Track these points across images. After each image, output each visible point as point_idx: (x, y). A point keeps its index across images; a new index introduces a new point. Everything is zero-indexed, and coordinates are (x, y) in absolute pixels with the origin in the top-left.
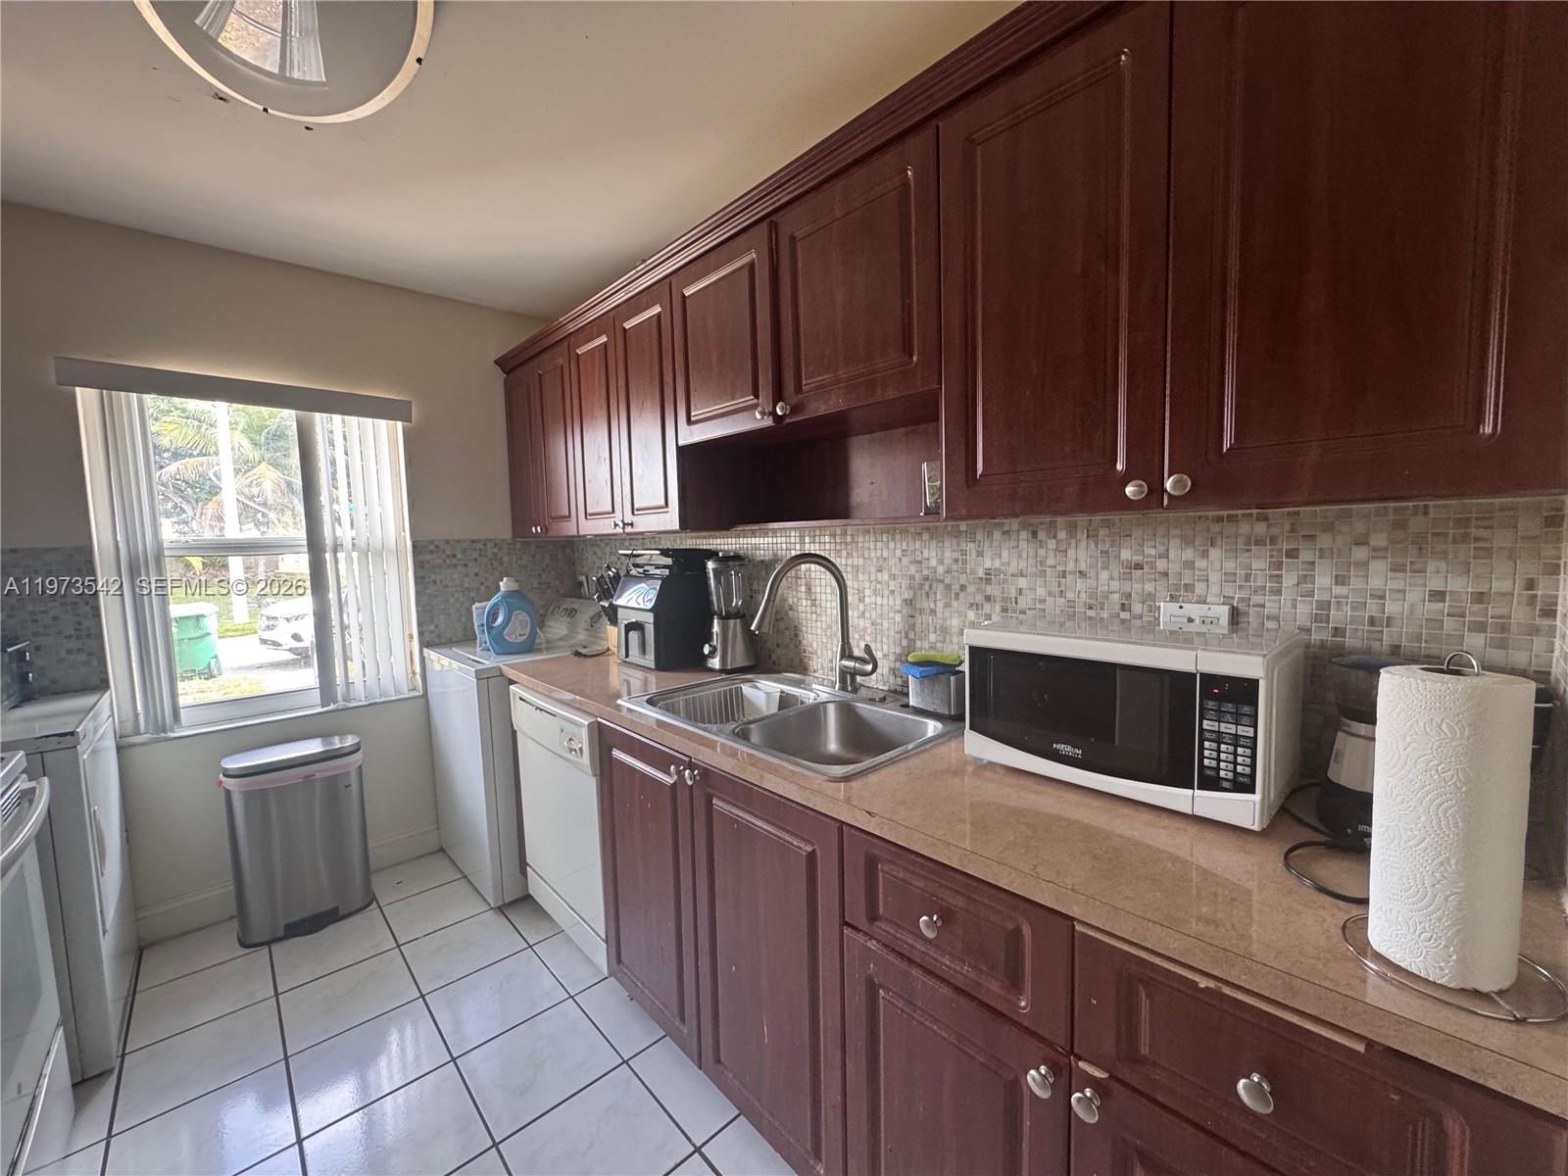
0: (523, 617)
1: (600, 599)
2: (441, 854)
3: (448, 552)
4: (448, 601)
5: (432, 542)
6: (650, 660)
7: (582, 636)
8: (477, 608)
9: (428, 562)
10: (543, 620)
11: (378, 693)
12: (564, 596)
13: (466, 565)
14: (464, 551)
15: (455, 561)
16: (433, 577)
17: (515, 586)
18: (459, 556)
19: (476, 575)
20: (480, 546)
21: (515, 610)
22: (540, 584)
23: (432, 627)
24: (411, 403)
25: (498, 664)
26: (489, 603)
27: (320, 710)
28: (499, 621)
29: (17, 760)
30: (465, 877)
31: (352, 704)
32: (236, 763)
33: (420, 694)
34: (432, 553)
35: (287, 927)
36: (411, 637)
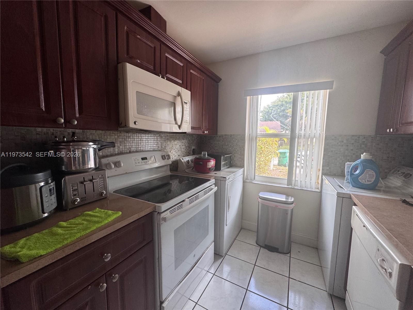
0: (372, 173)
2: (316, 250)
3: (340, 140)
4: (336, 159)
5: (333, 136)
8: (347, 164)
9: (331, 143)
10: (387, 175)
11: (304, 186)
14: (347, 140)
15: (343, 144)
16: (332, 149)
17: (369, 158)
18: (345, 142)
20: (356, 138)
21: (368, 168)
22: (388, 157)
23: (328, 168)
24: (333, 81)
25: (351, 193)
26: (354, 164)
27: (286, 186)
28: (357, 172)
29: (213, 181)
30: (321, 267)
31: (296, 188)
32: (262, 195)
33: (319, 191)
34: (333, 140)
35: (266, 245)
36: (319, 170)
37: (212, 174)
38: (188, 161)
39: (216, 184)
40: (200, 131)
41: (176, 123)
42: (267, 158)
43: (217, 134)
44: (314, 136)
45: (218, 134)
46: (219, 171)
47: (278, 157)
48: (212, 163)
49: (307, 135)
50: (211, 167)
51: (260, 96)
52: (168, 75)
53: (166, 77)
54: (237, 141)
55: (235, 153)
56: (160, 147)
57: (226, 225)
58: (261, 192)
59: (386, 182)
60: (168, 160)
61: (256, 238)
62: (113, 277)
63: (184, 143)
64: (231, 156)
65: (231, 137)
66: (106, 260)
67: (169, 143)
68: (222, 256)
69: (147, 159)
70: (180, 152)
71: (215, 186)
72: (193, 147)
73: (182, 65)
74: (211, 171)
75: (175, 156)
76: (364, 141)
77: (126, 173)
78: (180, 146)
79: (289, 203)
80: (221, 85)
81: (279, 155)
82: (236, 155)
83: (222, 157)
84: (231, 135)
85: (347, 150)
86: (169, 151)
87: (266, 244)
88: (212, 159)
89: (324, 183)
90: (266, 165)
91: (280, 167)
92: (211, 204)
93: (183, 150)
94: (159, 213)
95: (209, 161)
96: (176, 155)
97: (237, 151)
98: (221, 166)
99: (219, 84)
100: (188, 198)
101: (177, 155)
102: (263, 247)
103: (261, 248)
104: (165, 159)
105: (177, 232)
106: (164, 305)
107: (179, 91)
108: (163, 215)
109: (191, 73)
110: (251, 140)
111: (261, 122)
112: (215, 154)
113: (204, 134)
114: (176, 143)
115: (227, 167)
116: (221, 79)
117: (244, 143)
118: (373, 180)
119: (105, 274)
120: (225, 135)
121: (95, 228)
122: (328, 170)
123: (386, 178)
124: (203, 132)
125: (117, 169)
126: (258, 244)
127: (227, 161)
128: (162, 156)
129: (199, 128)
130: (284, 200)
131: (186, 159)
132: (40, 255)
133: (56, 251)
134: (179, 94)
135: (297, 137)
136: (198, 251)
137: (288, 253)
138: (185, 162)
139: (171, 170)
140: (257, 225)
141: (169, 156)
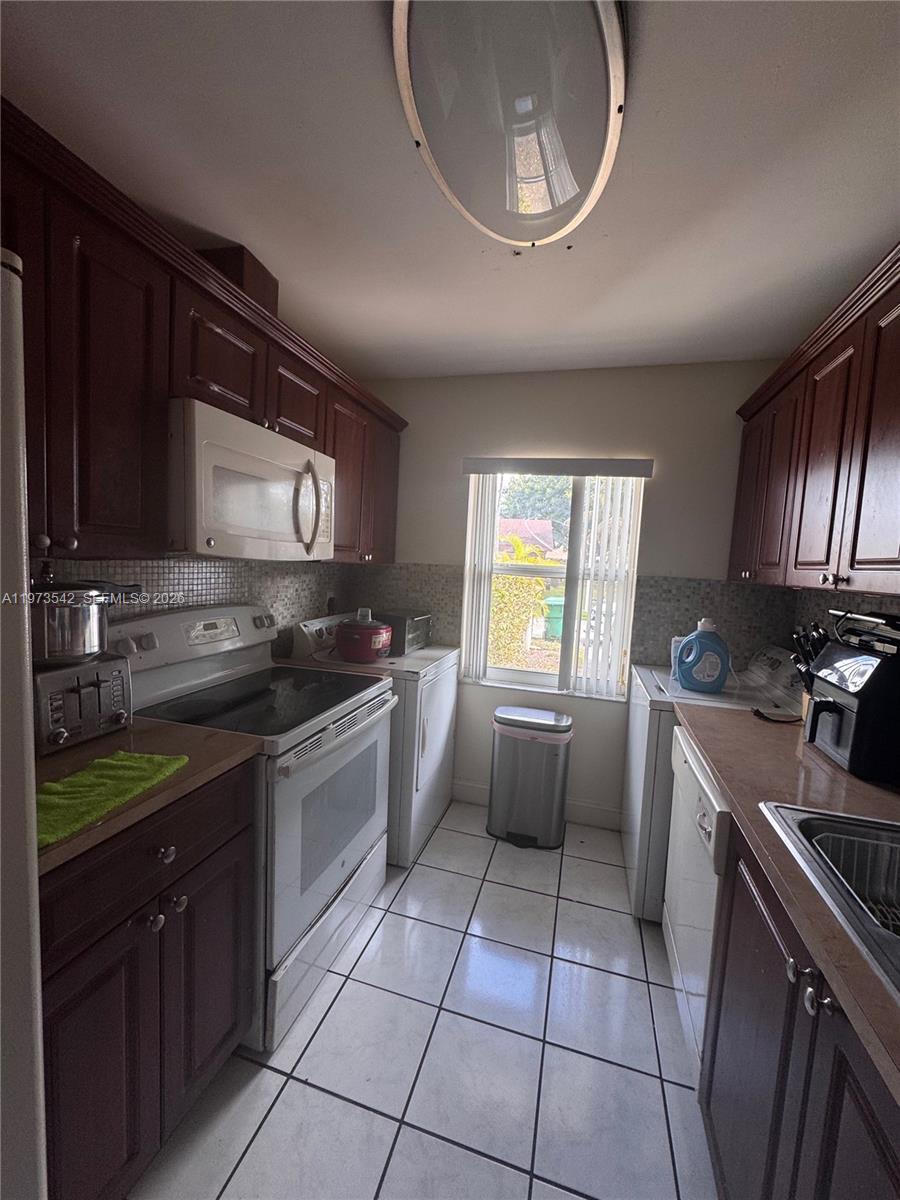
0: (715, 659)
1: (797, 661)
2: (618, 834)
3: (665, 587)
4: (658, 629)
5: (652, 578)
6: (843, 756)
7: (779, 692)
8: (676, 641)
9: (647, 594)
10: (747, 664)
11: (595, 690)
12: (774, 644)
13: (679, 600)
14: (679, 588)
15: (670, 596)
16: (650, 607)
17: (711, 628)
18: (674, 592)
19: (687, 610)
20: (695, 584)
21: (708, 650)
22: (749, 627)
23: (642, 649)
24: (653, 461)
25: (674, 700)
26: (685, 639)
27: (557, 692)
28: (691, 658)
29: (387, 682)
30: (625, 868)
31: (577, 694)
32: (502, 713)
33: (624, 700)
34: (651, 587)
35: (508, 833)
36: (625, 654)
37: (385, 663)
38: (320, 629)
39: (394, 690)
40: (353, 554)
41: (300, 540)
42: (517, 621)
43: (393, 562)
44: (616, 576)
45: (397, 561)
46: (401, 656)
47: (543, 619)
48: (384, 637)
49: (601, 574)
50: (380, 646)
51: (499, 475)
52: (282, 420)
53: (280, 424)
54: (443, 581)
55: (439, 611)
56: (246, 595)
57: (417, 790)
58: (500, 706)
59: (744, 678)
60: (268, 630)
61: (486, 822)
62: (175, 902)
63: (307, 582)
64: (428, 620)
65: (429, 569)
66: (167, 861)
67: (269, 583)
68: (405, 869)
69: (216, 628)
70: (295, 606)
71: (393, 695)
72: (330, 595)
73: (316, 392)
74: (381, 657)
75: (283, 618)
76: (708, 593)
77: (167, 665)
78: (297, 590)
79: (561, 729)
80: (407, 438)
81: (547, 611)
82: (441, 616)
83: (409, 622)
84: (430, 565)
85: (678, 609)
86: (269, 606)
87: (510, 830)
88: (384, 627)
89: (634, 683)
90: (513, 638)
91: (549, 643)
92: (382, 738)
93: (304, 600)
94: (272, 758)
95: (376, 631)
96: (285, 614)
97: (443, 605)
98: (406, 644)
99: (403, 434)
100: (334, 723)
101: (289, 616)
102: (503, 839)
103: (499, 843)
104: (263, 625)
105: (307, 802)
106: (277, 977)
107: (309, 461)
108: (281, 762)
109: (336, 411)
110: (478, 579)
111: (503, 519)
112: (391, 613)
113: (363, 562)
114: (286, 584)
115: (420, 645)
116: (406, 424)
117: (462, 586)
118: (717, 673)
119: (159, 895)
120: (415, 565)
121: (140, 790)
122: (641, 653)
123: (747, 669)
124: (362, 558)
125: (143, 654)
126: (492, 832)
127: (418, 632)
128: (254, 619)
129: (351, 548)
130: (553, 723)
131: (314, 626)
132: (45, 844)
133: (74, 836)
134: (309, 468)
135: (580, 577)
136: (350, 854)
137: (559, 847)
138: (311, 634)
139: (275, 655)
140: (489, 788)
141: (271, 618)
